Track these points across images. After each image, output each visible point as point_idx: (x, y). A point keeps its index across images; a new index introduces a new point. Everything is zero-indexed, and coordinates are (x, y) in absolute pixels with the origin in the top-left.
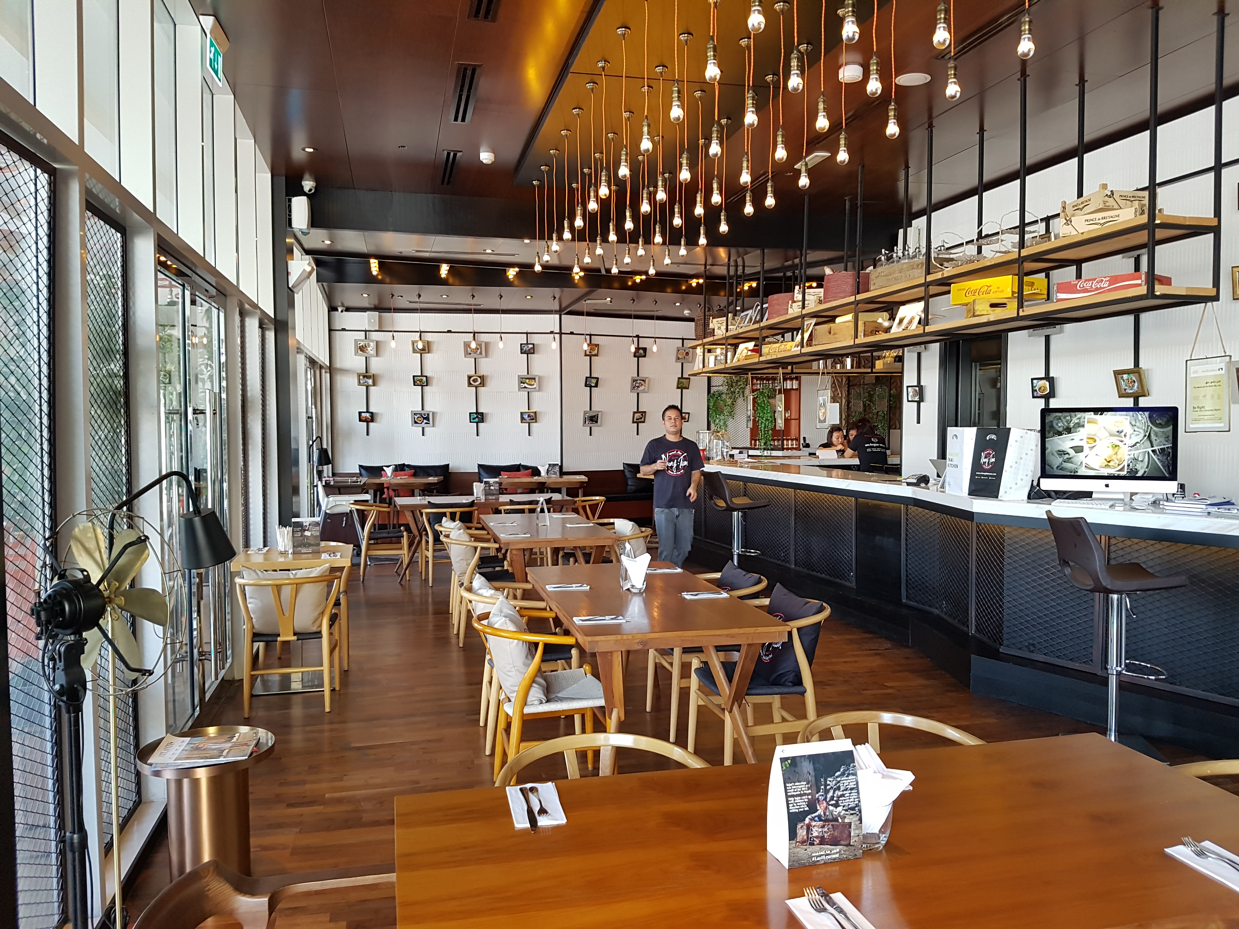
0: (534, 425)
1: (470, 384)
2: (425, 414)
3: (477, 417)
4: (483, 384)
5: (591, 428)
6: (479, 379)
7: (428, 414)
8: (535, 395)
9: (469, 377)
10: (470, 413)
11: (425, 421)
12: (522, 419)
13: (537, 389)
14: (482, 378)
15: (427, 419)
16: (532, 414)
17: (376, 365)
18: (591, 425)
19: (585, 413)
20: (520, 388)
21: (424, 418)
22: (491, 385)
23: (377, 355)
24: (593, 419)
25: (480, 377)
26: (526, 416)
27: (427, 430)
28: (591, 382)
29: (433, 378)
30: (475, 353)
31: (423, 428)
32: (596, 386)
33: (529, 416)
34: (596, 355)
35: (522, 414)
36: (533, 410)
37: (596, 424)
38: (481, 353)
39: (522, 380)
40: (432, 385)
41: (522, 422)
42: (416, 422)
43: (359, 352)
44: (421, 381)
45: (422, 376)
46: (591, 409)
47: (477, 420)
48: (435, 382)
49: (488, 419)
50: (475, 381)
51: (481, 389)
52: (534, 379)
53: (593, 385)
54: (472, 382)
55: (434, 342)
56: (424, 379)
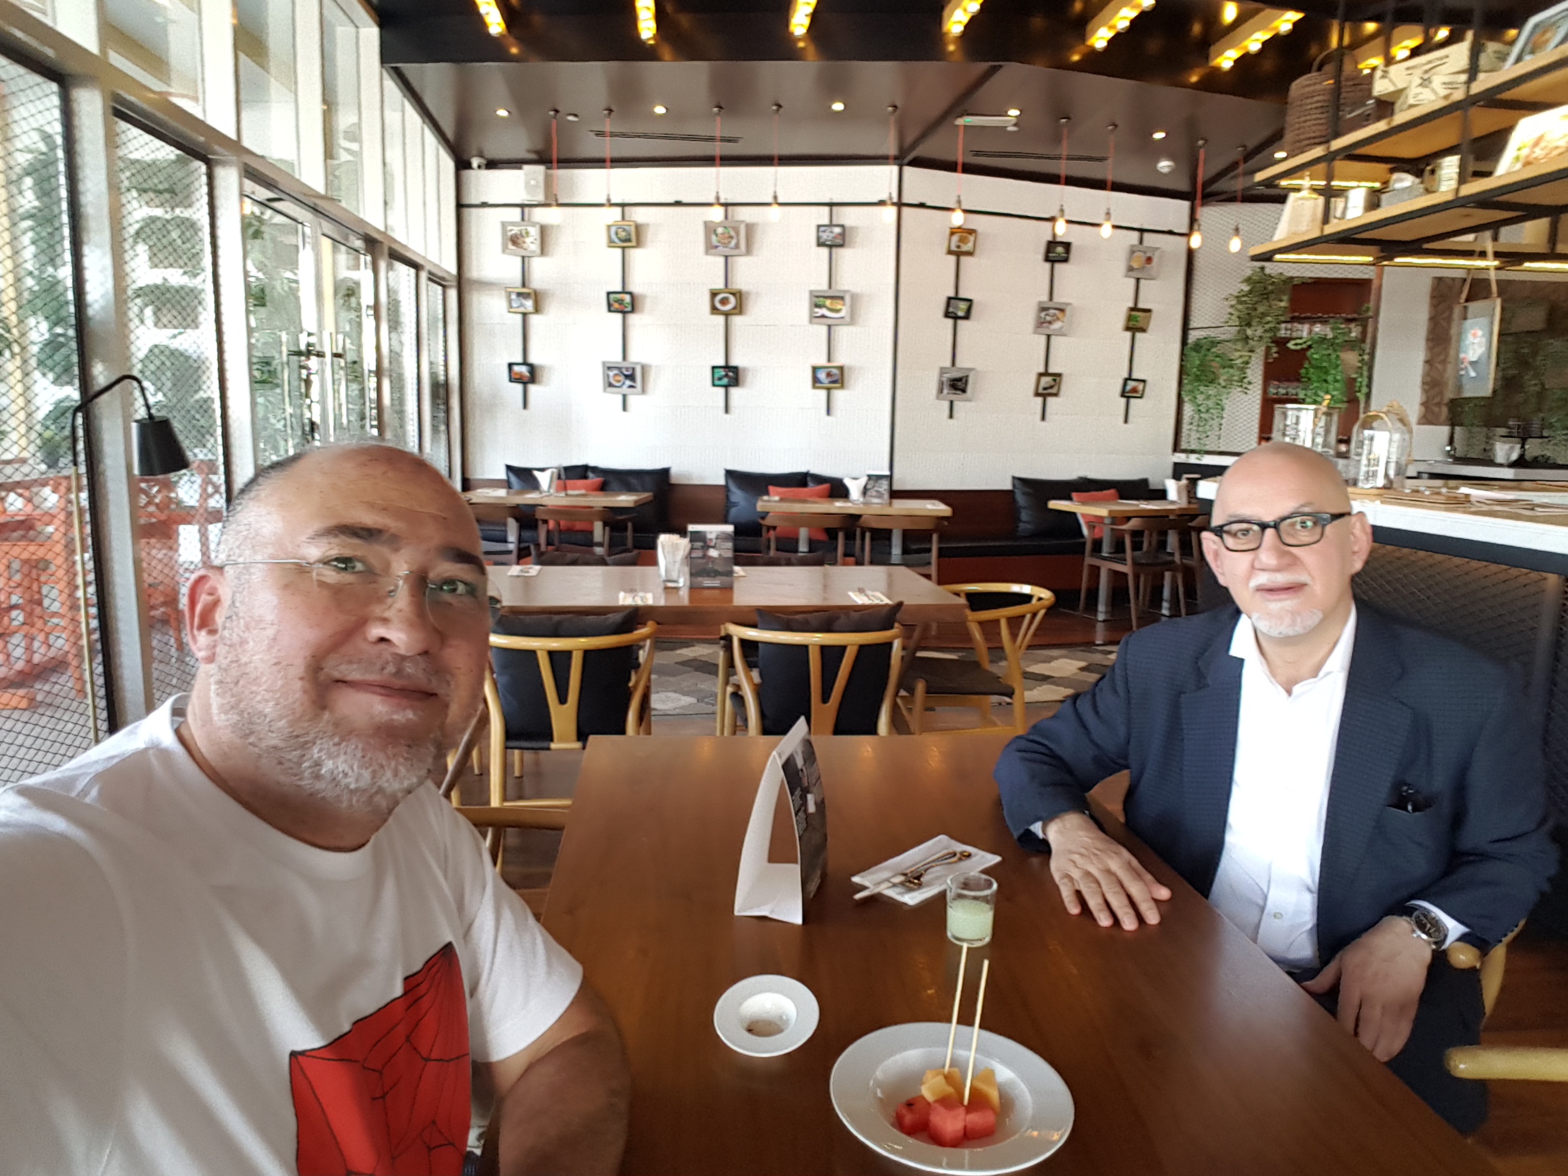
0: (838, 395)
1: (714, 310)
2: (627, 369)
3: (726, 376)
4: (739, 309)
5: (952, 402)
6: (732, 299)
7: (634, 369)
8: (843, 333)
9: (714, 294)
10: (714, 368)
11: (628, 383)
12: (816, 381)
13: (848, 319)
14: (739, 295)
15: (631, 377)
16: (835, 371)
17: (542, 272)
18: (953, 397)
19: (943, 371)
20: (814, 318)
21: (627, 377)
22: (756, 311)
23: (543, 251)
24: (958, 385)
25: (734, 294)
26: (822, 375)
27: (632, 400)
28: (957, 308)
29: (644, 297)
30: (726, 245)
31: (624, 397)
32: (967, 317)
33: (829, 375)
34: (970, 254)
35: (815, 369)
36: (839, 361)
37: (964, 396)
38: (737, 246)
39: (818, 300)
40: (642, 311)
41: (814, 387)
42: (611, 385)
43: (511, 246)
44: (621, 302)
45: (624, 292)
46: (953, 364)
47: (725, 381)
48: (648, 305)
49: (749, 379)
50: (724, 301)
51: (736, 320)
52: (842, 298)
53: (961, 314)
54: (718, 305)
55: (648, 225)
56: (627, 298)
